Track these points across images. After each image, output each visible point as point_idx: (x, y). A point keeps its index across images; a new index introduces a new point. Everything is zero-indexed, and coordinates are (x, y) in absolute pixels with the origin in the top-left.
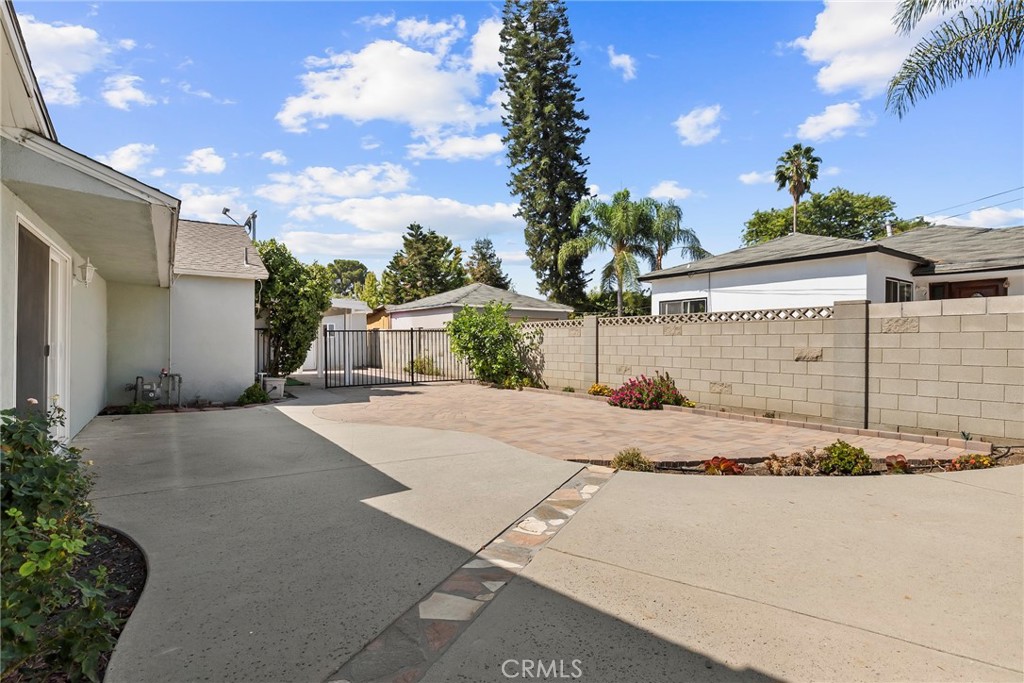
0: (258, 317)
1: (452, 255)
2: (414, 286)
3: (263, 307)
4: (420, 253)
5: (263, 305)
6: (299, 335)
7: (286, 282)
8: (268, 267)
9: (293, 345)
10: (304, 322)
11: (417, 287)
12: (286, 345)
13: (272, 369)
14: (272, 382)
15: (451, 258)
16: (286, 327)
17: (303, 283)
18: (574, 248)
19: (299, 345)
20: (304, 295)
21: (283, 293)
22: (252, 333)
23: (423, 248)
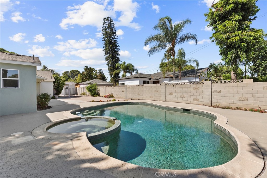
0: (53, 86)
1: (95, 71)
2: (86, 79)
3: (54, 85)
4: (87, 72)
5: (54, 84)
6: (60, 89)
7: (58, 81)
8: (55, 79)
9: (59, 91)
10: (61, 87)
11: (87, 79)
12: (58, 91)
13: (56, 94)
14: (56, 96)
15: (95, 72)
16: (58, 88)
17: (61, 81)
18: (116, 72)
19: (60, 90)
20: (61, 83)
21: (57, 83)
22: (53, 89)
23: (88, 71)
